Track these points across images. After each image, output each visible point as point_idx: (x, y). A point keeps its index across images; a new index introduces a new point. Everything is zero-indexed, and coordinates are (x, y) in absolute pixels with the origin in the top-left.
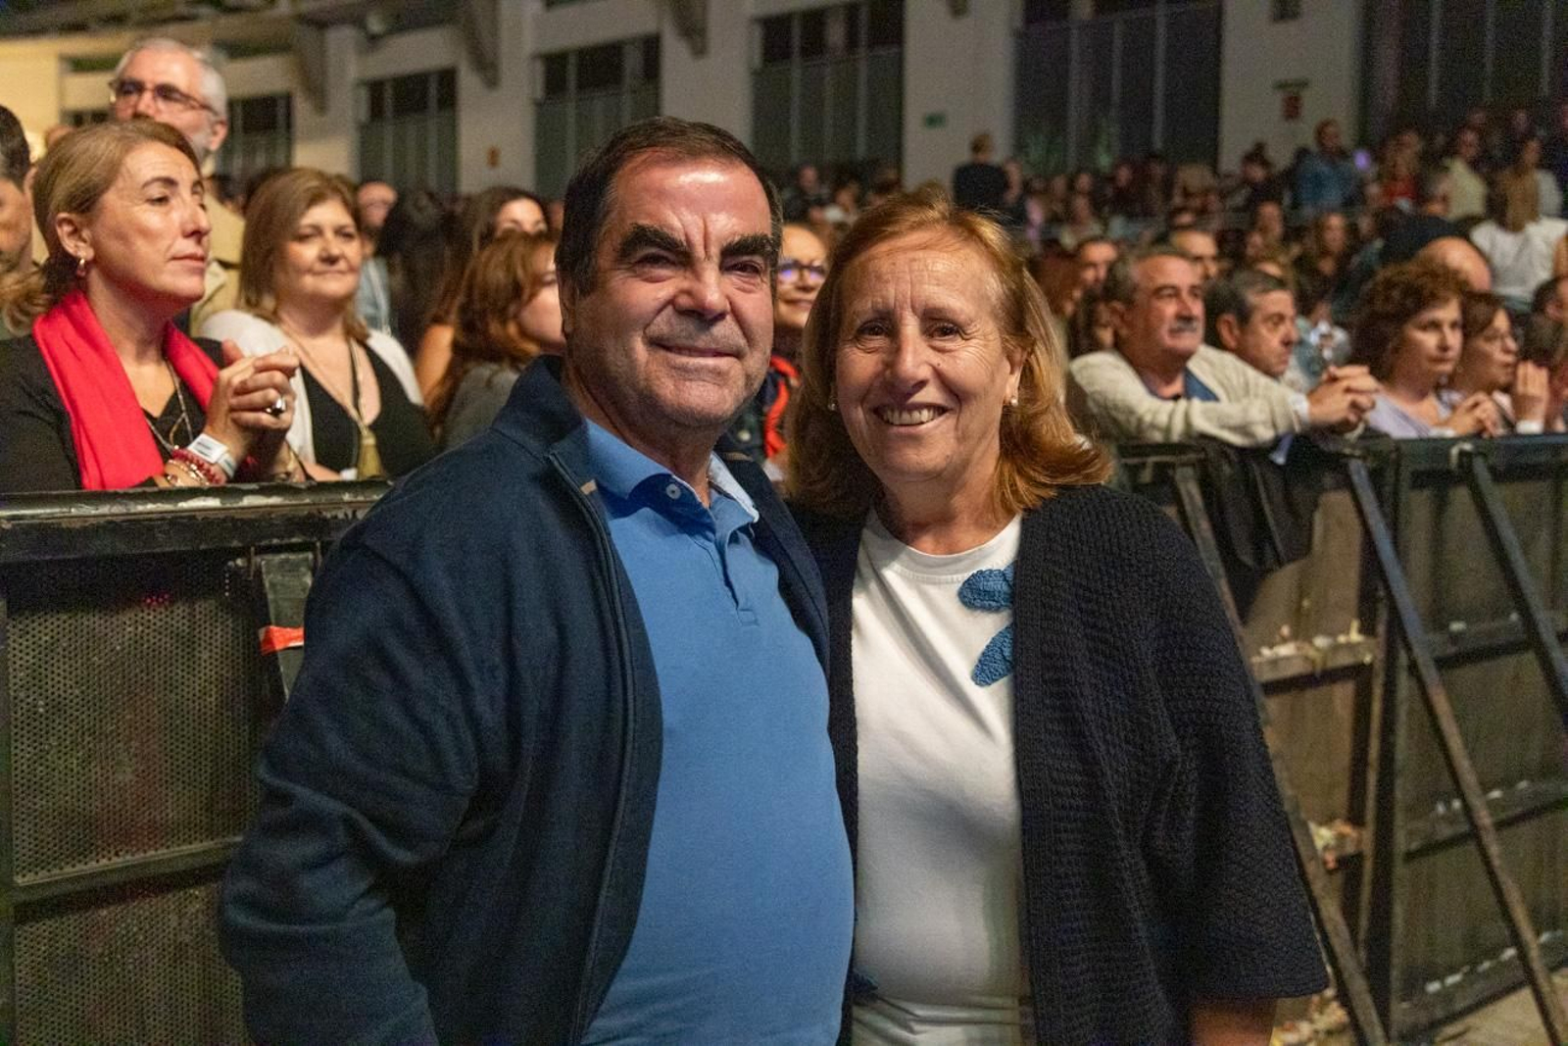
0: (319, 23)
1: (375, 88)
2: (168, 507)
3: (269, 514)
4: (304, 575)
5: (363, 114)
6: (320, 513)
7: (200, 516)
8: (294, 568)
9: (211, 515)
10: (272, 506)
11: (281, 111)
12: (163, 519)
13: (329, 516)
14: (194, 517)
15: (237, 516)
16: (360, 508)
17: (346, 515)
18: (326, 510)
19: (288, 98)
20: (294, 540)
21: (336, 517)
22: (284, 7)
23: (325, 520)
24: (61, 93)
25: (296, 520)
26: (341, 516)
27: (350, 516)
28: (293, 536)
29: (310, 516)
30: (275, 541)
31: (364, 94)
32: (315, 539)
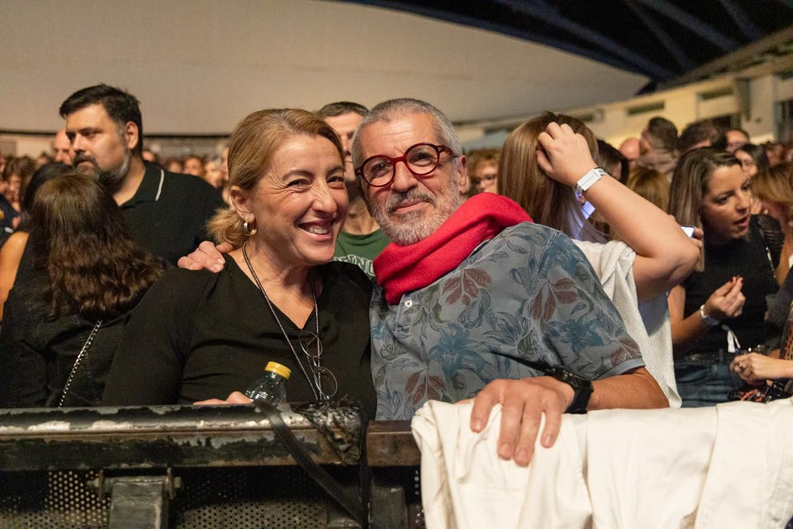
2: (19, 429)
3: (117, 440)
4: (153, 500)
6: (171, 440)
7: (47, 440)
8: (142, 493)
9: (59, 439)
10: (121, 432)
12: (12, 441)
13: (180, 443)
14: (42, 440)
15: (85, 441)
16: (215, 436)
17: (199, 442)
18: (178, 437)
20: (144, 465)
21: (188, 444)
23: (176, 447)
24: (697, 111)
25: (145, 445)
26: (193, 443)
27: (204, 444)
28: (142, 462)
29: (160, 443)
30: (124, 466)
32: (166, 465)
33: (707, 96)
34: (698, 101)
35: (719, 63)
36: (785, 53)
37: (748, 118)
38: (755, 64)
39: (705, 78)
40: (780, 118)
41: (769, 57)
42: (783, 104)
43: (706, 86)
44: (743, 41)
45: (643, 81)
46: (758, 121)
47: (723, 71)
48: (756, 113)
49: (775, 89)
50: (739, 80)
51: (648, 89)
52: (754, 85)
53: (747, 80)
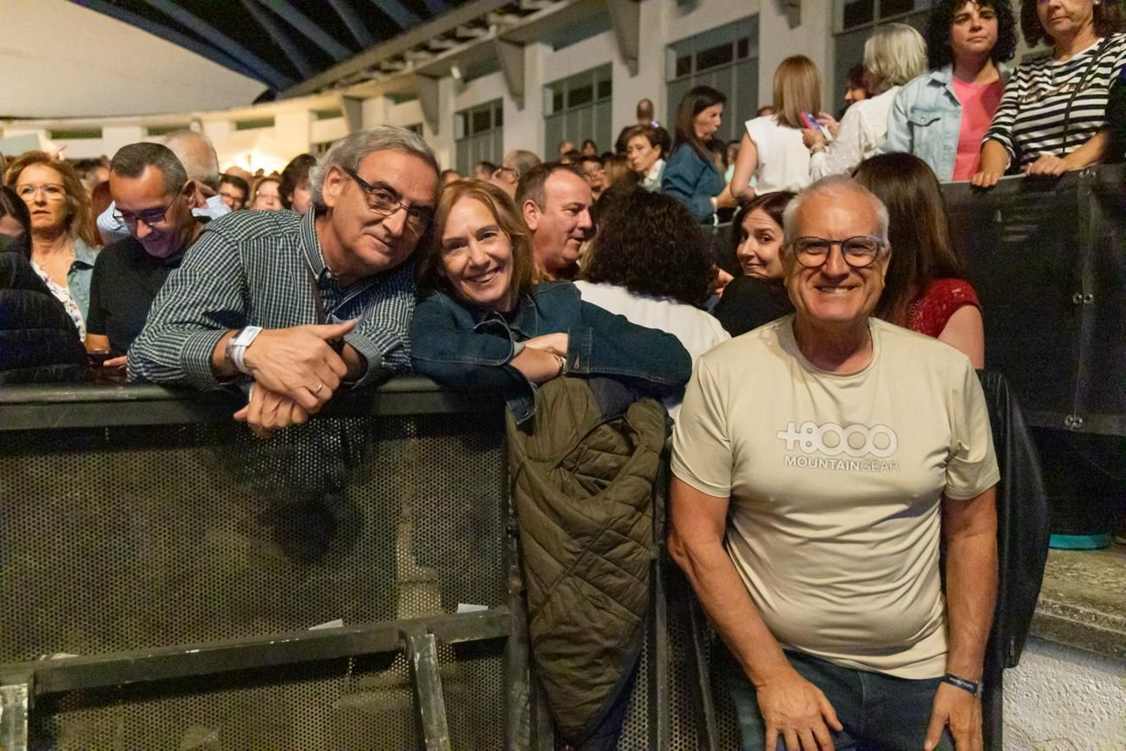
0: (433, 77)
1: (465, 114)
24: (310, 134)
31: (460, 120)
33: (323, 115)
34: (311, 121)
35: (330, 75)
36: (388, 72)
38: (364, 80)
39: (317, 91)
41: (377, 75)
44: (356, 49)
45: (261, 88)
47: (332, 85)
49: (386, 112)
50: (347, 99)
51: (267, 98)
52: (365, 105)
53: (360, 100)
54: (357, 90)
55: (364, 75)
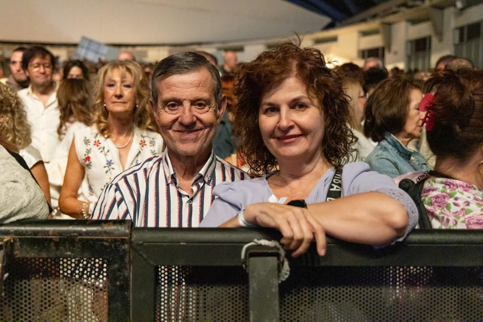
0: (440, 8)
1: (461, 29)
5: (457, 41)
11: (428, 42)
19: (430, 37)
22: (427, 3)
24: (358, 44)
31: (457, 33)
33: (365, 34)
34: (359, 37)
35: (373, 11)
36: (412, 7)
37: (389, 51)
38: (395, 13)
39: (364, 20)
40: (409, 52)
41: (403, 9)
42: (411, 42)
43: (364, 27)
45: (327, 20)
46: (396, 53)
47: (374, 17)
48: (394, 48)
49: (407, 30)
50: (384, 24)
51: (330, 26)
52: (395, 27)
53: (390, 24)
54: (390, 19)
55: (395, 9)
